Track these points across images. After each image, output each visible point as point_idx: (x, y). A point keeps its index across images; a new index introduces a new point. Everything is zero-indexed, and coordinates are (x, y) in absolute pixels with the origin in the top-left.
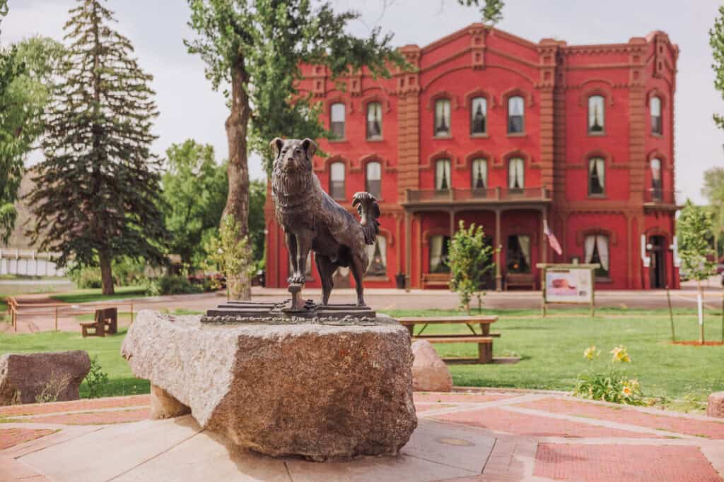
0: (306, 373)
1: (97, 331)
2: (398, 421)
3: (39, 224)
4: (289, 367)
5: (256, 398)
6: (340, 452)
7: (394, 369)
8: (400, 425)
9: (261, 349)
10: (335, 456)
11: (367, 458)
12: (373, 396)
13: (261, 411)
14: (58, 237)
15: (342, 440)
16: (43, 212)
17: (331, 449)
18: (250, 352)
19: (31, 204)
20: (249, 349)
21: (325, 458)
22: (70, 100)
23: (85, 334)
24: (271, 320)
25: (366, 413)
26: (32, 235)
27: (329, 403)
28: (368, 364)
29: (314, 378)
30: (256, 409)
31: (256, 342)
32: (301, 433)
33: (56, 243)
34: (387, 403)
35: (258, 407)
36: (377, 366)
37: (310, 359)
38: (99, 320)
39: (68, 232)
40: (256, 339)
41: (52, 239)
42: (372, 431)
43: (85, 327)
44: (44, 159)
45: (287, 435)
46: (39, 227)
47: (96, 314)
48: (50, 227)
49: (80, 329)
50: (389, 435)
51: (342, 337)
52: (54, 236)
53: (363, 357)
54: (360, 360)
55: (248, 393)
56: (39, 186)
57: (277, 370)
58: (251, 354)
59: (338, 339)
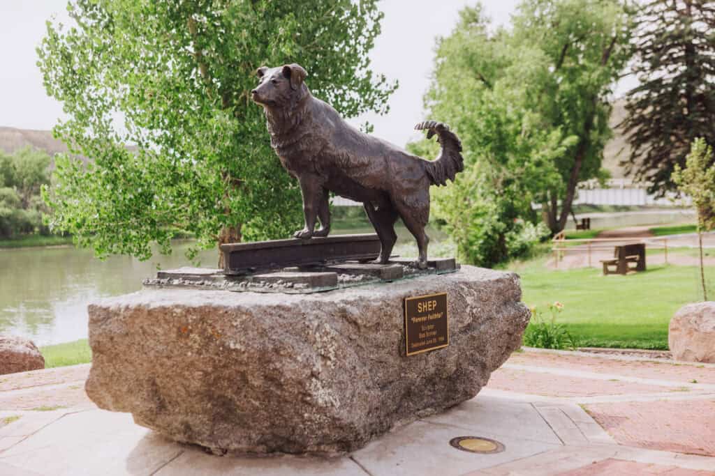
0: (157, 352)
1: (618, 269)
2: (306, 415)
3: (634, 153)
4: (139, 344)
5: (120, 376)
6: (240, 446)
7: (277, 351)
8: (311, 420)
9: (109, 321)
10: (235, 450)
11: (287, 456)
12: (256, 384)
13: (130, 391)
14: (655, 166)
15: (240, 432)
16: (638, 141)
17: (228, 441)
18: (100, 324)
19: (624, 133)
20: (99, 321)
21: (225, 451)
22: (662, 18)
23: (607, 272)
24: (203, 284)
25: (257, 403)
26: (627, 165)
27: (203, 388)
28: (223, 345)
29: (169, 357)
30: (125, 389)
31: (105, 313)
32: (189, 419)
33: (653, 172)
34: (279, 393)
35: (126, 387)
36: (238, 346)
37: (155, 334)
38: (620, 257)
39: (665, 160)
40: (105, 309)
41: (648, 169)
42: (273, 425)
43: (606, 264)
44: (637, 84)
45: (176, 421)
46: (634, 156)
47: (616, 250)
48: (645, 156)
49: (601, 266)
50: (298, 431)
51: (175, 310)
52: (649, 165)
53: (211, 336)
54: (210, 338)
55: (111, 371)
56: (632, 114)
57: (129, 346)
58: (100, 326)
59: (172, 313)
